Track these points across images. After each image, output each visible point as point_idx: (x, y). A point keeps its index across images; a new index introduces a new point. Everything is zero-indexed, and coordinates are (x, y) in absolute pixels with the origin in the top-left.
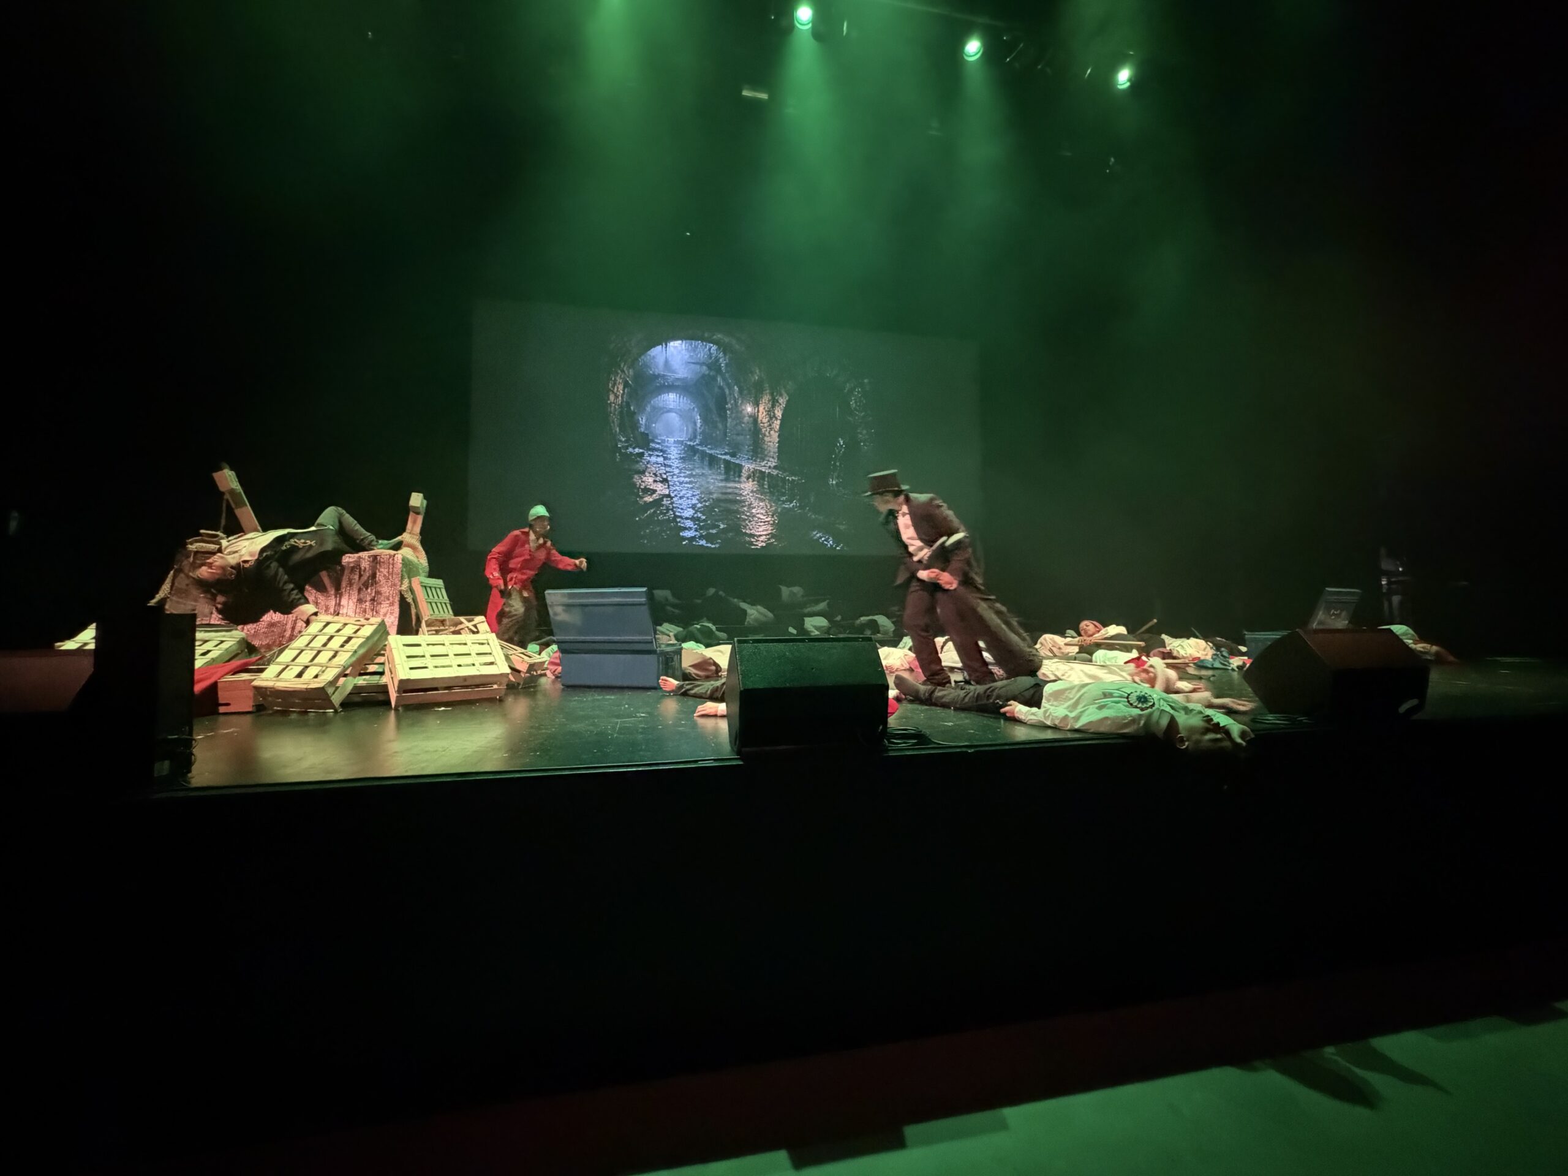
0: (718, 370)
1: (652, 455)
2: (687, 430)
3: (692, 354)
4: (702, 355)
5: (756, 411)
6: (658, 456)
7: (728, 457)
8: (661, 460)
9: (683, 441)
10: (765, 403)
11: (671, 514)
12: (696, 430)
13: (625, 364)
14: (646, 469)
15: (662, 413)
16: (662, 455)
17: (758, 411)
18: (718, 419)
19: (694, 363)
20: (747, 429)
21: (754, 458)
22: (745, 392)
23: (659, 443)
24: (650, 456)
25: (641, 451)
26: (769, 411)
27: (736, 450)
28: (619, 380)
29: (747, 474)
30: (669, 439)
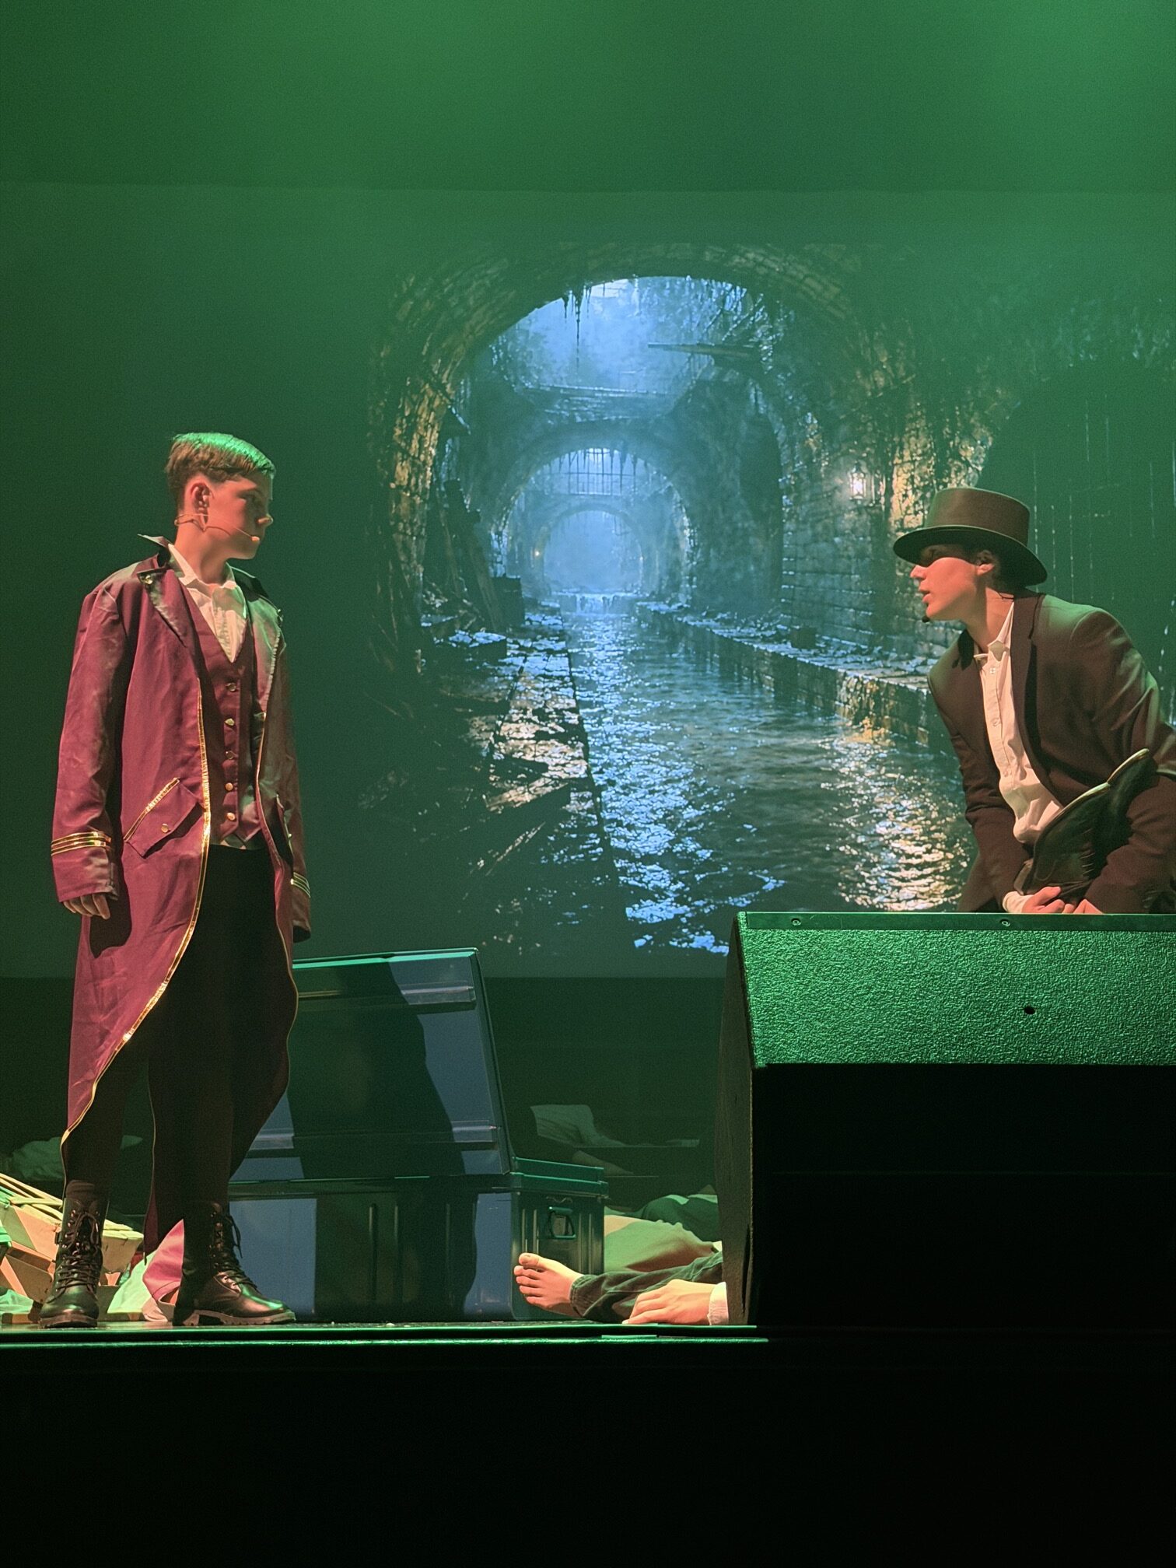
0: (751, 365)
1: (532, 649)
2: (648, 563)
3: (662, 319)
4: (697, 319)
5: (882, 491)
6: (550, 652)
7: (786, 649)
8: (559, 665)
9: (632, 602)
10: (913, 462)
11: (595, 846)
12: (677, 562)
13: (444, 366)
14: (511, 696)
15: (568, 513)
16: (563, 651)
17: (889, 492)
18: (751, 524)
19: (667, 348)
20: (852, 552)
21: (877, 649)
22: (844, 430)
23: (553, 612)
24: (525, 652)
25: (495, 637)
26: (925, 489)
27: (813, 624)
28: (425, 416)
29: (854, 701)
30: (587, 596)
